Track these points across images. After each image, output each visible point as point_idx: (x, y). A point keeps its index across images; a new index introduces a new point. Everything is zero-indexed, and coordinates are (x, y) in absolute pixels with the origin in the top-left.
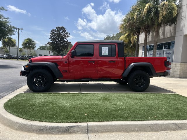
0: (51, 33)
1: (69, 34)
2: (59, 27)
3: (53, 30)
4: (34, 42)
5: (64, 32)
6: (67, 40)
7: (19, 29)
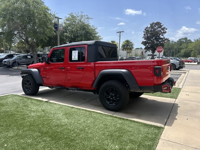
0: (144, 32)
1: (166, 29)
2: (153, 24)
3: (147, 28)
4: (131, 43)
5: (160, 27)
6: (163, 37)
7: (120, 32)
